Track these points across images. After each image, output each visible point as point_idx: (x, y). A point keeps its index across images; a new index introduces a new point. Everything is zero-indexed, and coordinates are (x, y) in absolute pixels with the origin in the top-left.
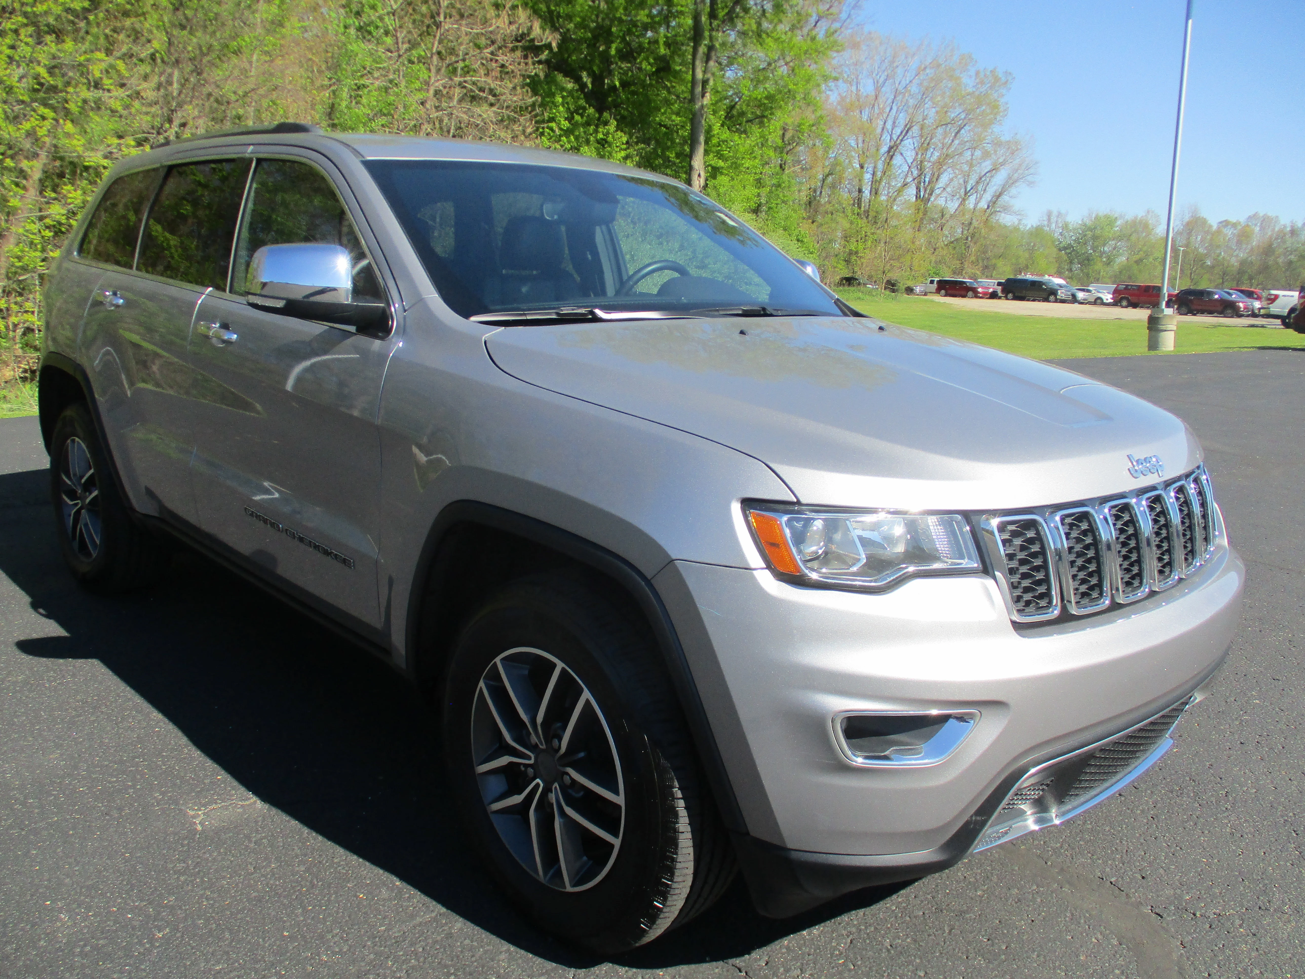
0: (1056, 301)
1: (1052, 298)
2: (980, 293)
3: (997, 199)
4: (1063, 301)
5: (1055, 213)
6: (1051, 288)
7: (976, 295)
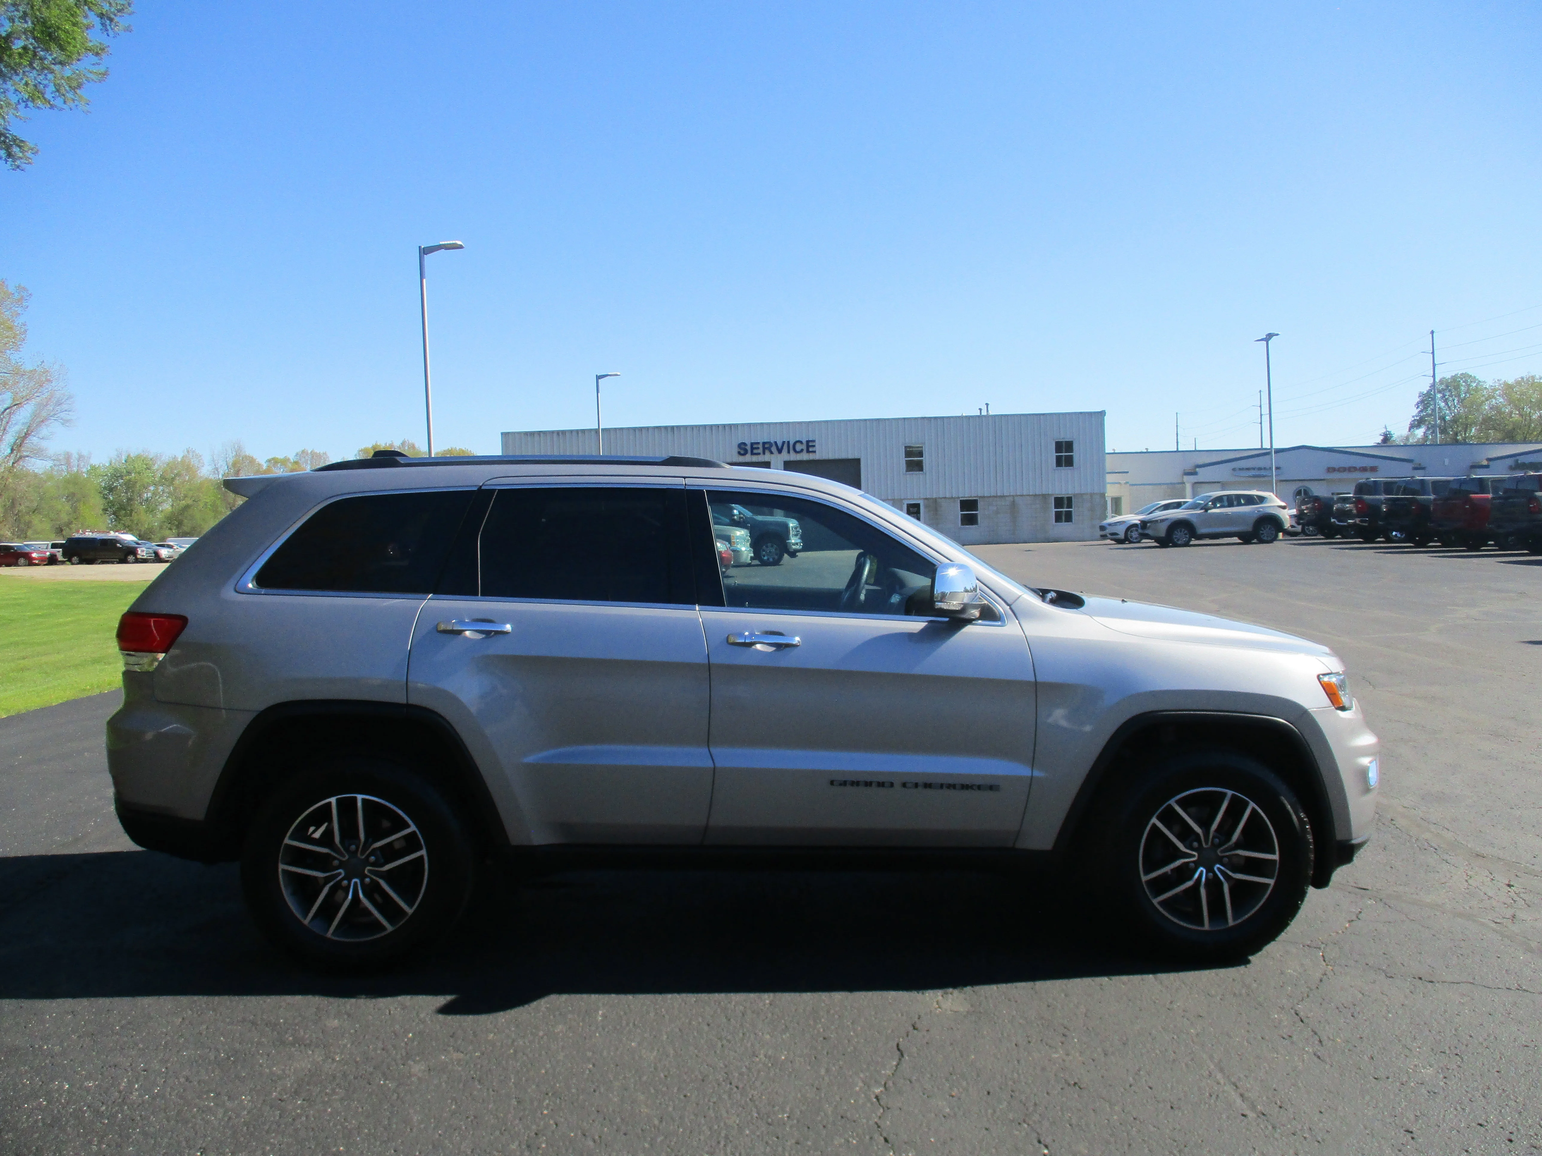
0: (137, 561)
1: (131, 558)
2: (35, 559)
3: (23, 441)
4: (145, 561)
5: (75, 456)
6: (126, 547)
7: (30, 562)
